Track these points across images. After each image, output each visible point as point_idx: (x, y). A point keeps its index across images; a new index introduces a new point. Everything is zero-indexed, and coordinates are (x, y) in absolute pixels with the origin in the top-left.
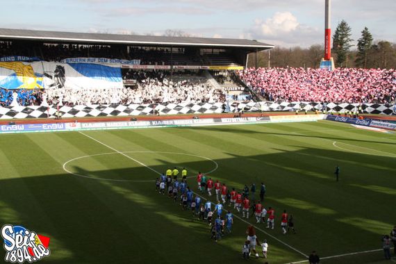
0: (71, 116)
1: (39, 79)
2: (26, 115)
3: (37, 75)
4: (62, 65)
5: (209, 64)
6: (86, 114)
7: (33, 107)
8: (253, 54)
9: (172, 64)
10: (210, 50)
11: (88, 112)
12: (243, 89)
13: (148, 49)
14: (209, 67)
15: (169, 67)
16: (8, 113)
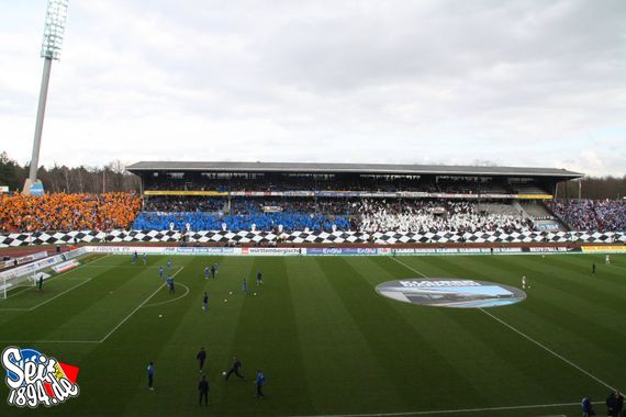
0: (383, 242)
2: (344, 240)
5: (517, 193)
6: (397, 240)
7: (349, 232)
8: (563, 183)
9: (479, 194)
10: (518, 179)
11: (398, 238)
12: (552, 218)
13: (456, 178)
14: (516, 196)
15: (477, 196)
16: (328, 238)
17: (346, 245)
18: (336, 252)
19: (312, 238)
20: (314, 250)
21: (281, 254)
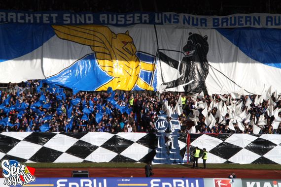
0: (220, 160)
1: (145, 66)
2: (114, 155)
3: (141, 57)
4: (203, 33)
6: (257, 156)
7: (129, 134)
11: (262, 152)
16: (73, 150)
17: (120, 168)
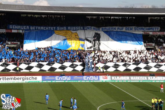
1: (82, 42)
2: (72, 69)
4: (99, 32)
6: (115, 69)
7: (77, 63)
16: (60, 68)
17: (74, 73)
18: (66, 79)
19: (46, 68)
20: (48, 77)
21: (20, 81)
